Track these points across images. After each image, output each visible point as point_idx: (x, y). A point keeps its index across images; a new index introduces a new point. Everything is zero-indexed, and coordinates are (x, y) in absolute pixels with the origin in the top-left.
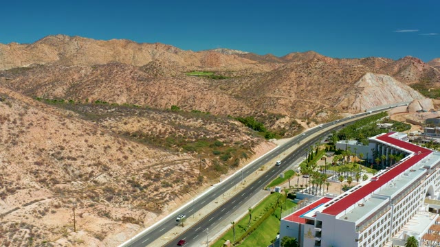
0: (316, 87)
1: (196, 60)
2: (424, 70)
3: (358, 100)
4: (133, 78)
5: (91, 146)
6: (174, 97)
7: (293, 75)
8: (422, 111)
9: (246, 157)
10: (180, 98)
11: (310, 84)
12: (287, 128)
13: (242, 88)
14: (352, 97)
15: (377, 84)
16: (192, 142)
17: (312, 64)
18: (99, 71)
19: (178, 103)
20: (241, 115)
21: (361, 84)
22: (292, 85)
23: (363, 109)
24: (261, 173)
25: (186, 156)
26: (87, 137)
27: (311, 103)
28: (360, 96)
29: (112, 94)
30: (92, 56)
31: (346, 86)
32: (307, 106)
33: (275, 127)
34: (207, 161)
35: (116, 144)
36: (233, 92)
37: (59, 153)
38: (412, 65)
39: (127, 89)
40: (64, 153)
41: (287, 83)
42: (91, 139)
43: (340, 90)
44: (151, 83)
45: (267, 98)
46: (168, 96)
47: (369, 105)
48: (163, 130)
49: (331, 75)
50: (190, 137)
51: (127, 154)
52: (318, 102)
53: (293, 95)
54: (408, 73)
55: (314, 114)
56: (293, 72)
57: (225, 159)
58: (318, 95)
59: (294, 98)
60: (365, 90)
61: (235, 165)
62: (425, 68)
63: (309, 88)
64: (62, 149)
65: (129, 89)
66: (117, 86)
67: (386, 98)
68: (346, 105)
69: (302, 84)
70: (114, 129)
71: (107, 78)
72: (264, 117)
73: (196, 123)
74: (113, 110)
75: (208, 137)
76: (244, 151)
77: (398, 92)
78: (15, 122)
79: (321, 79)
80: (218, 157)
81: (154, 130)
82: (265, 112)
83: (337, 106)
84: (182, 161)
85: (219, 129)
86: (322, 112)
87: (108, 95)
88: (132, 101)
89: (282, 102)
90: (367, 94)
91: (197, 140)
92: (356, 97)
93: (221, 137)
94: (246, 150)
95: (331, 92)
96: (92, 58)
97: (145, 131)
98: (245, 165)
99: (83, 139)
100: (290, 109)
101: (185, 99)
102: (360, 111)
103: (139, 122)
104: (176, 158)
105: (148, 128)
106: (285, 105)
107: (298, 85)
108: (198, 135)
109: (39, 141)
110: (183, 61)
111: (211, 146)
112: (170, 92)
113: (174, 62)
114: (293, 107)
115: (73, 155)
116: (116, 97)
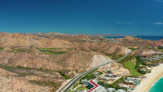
0: (80, 59)
1: (45, 42)
2: (116, 48)
3: (91, 64)
4: (28, 57)
5: (27, 88)
6: (41, 64)
7: (74, 56)
8: (107, 68)
9: (60, 86)
10: (42, 65)
11: (79, 58)
12: (71, 75)
13: (59, 58)
14: (90, 63)
15: (97, 58)
16: (47, 82)
17: (79, 52)
18: (17, 55)
19: (42, 66)
20: (59, 70)
21: (92, 59)
22: (73, 59)
23: (92, 67)
24: (63, 91)
25: (47, 87)
26: (26, 85)
27: (79, 65)
28: (92, 63)
29: (23, 63)
30: (10, 42)
31: (89, 59)
32: (77, 66)
33: (68, 74)
34: (52, 88)
35: (32, 86)
36: (57, 60)
37: (21, 90)
38: (113, 46)
39: (26, 61)
40: (23, 90)
41: (72, 58)
42: (27, 86)
43: (87, 61)
44: (34, 59)
45: (66, 63)
46: (39, 64)
47: (94, 66)
48: (40, 79)
49: (85, 56)
50: (47, 81)
51: (35, 89)
52: (81, 65)
53: (74, 62)
54: (111, 49)
55: (79, 69)
56: (74, 55)
57: (55, 87)
58: (81, 62)
59: (74, 63)
60: (93, 61)
61: (58, 89)
62: (116, 47)
63: (78, 60)
64: (22, 89)
65: (27, 61)
66: (24, 60)
67: (99, 62)
68: (88, 66)
69: (76, 58)
70: (28, 80)
71: (20, 57)
72: (65, 71)
73: (48, 75)
74: (25, 71)
75: (51, 81)
76: (60, 85)
77: (104, 60)
78: (11, 83)
79: (82, 57)
80: (54, 87)
81: (38, 79)
82: (65, 69)
83: (86, 66)
84: (46, 89)
85: (53, 76)
86: (81, 68)
87: (21, 64)
88: (28, 66)
89: (71, 65)
90: (94, 62)
91: (49, 82)
92: (91, 63)
93: (54, 81)
94: (60, 84)
95: (84, 61)
96: (10, 43)
97: (36, 80)
98: (60, 89)
99: (25, 86)
100: (73, 67)
101: (44, 65)
102: (91, 68)
103: (34, 77)
104: (45, 88)
105: (37, 79)
106: (71, 66)
107: (75, 59)
108: (49, 80)
109: (17, 87)
110: (40, 43)
111: (52, 84)
112: (39, 63)
113: (37, 44)
114: (73, 66)
115: (24, 90)
116: (24, 64)
